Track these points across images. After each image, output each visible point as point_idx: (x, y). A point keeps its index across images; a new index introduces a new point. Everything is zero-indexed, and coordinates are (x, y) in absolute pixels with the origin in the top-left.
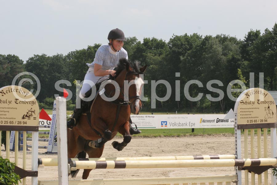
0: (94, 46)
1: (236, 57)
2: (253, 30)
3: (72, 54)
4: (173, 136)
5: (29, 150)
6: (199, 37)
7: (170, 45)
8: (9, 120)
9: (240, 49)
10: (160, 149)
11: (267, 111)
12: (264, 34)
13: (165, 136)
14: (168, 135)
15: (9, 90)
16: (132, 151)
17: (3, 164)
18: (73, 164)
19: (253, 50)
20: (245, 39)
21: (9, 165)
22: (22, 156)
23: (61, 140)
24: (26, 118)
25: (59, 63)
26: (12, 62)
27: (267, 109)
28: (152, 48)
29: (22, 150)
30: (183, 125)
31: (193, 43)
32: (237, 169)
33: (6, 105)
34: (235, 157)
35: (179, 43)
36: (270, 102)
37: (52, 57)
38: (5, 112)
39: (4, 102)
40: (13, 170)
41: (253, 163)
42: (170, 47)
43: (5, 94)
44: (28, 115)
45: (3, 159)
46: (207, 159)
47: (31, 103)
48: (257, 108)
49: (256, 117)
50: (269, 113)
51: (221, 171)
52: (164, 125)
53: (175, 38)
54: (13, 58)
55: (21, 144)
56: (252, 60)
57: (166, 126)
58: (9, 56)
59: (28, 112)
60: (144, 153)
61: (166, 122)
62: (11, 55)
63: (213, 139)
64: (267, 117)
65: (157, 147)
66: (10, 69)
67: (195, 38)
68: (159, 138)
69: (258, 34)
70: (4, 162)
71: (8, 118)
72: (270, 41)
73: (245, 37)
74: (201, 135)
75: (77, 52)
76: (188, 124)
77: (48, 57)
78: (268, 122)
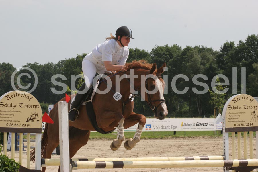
0: (82, 55)
1: (213, 66)
2: (228, 42)
3: (62, 62)
4: (157, 139)
5: (25, 150)
6: (178, 48)
7: (152, 55)
8: (14, 123)
9: (216, 59)
10: (146, 150)
11: (253, 115)
12: (238, 44)
13: (149, 138)
14: (152, 137)
15: (14, 95)
16: (120, 152)
17: (9, 163)
18: (74, 164)
19: (228, 59)
20: (221, 50)
21: (14, 164)
22: (18, 156)
23: (63, 142)
24: (30, 121)
25: (50, 71)
26: (6, 70)
27: (252, 113)
28: (135, 57)
29: (19, 150)
30: (165, 128)
31: (173, 53)
32: (225, 169)
33: (11, 109)
34: (223, 158)
35: (161, 52)
36: (255, 107)
37: (44, 65)
38: (10, 115)
39: (10, 106)
40: (18, 169)
41: (241, 164)
42: (152, 57)
43: (10, 98)
44: (32, 118)
45: (9, 159)
46: (197, 159)
47: (34, 107)
48: (243, 112)
49: (243, 121)
50: (255, 117)
51: (204, 171)
52: (148, 128)
53: (157, 48)
54: (7, 66)
55: (18, 145)
56: (227, 69)
57: (151, 129)
58: (4, 64)
59: (32, 115)
60: (132, 154)
61: (150, 125)
62: (6, 63)
63: (193, 141)
64: (252, 121)
65: (143, 148)
66: (4, 76)
67: (175, 49)
68: (144, 140)
69: (232, 45)
70: (10, 162)
71: (13, 121)
72: (244, 52)
73: (221, 48)
74: (183, 137)
75: (67, 61)
76: (170, 128)
77: (40, 65)
78: (254, 126)
